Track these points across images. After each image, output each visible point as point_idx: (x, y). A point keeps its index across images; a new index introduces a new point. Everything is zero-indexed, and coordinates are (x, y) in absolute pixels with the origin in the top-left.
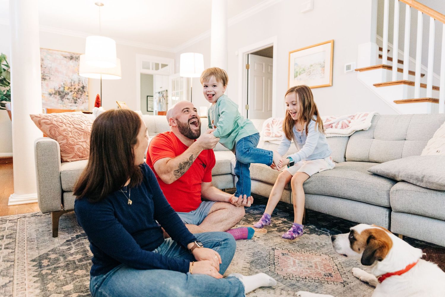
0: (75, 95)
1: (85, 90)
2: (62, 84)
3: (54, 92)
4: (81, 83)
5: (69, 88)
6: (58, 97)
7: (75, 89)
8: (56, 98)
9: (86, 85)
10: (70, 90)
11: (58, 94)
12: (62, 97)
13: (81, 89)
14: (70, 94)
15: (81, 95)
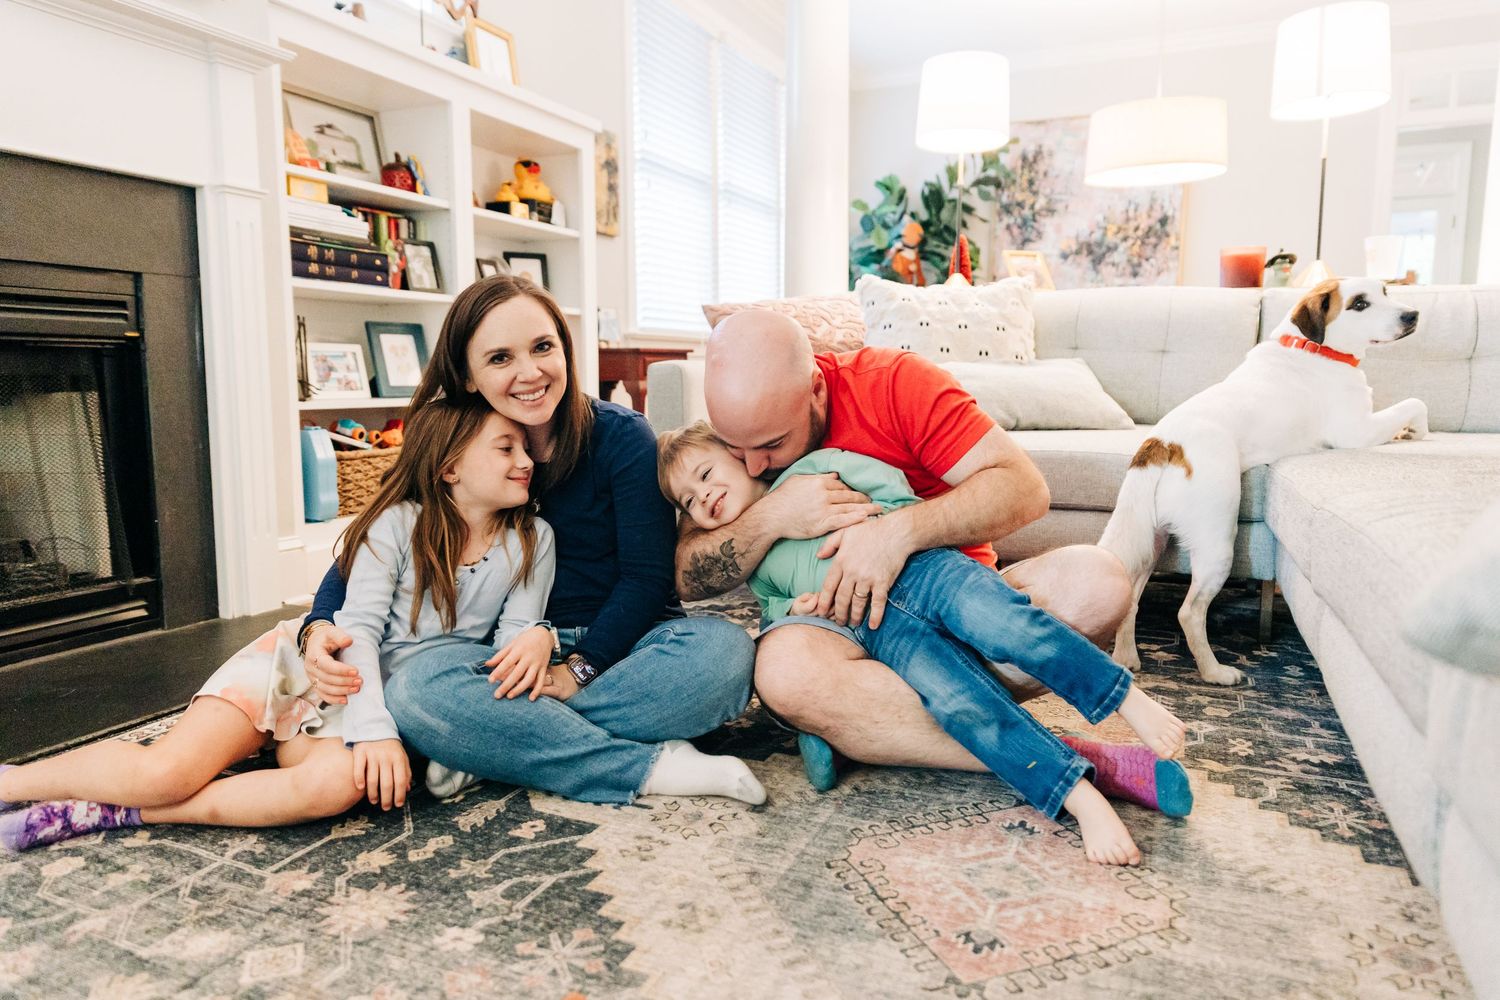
0: (1136, 248)
1: (1168, 228)
2: (1100, 217)
3: (1074, 247)
4: (1157, 207)
5: (1120, 230)
6: (1085, 261)
7: (1137, 229)
8: (1079, 265)
9: (1174, 210)
10: (1121, 235)
11: (1085, 252)
12: (1097, 261)
13: (1158, 226)
14: (1123, 247)
15: (1155, 246)
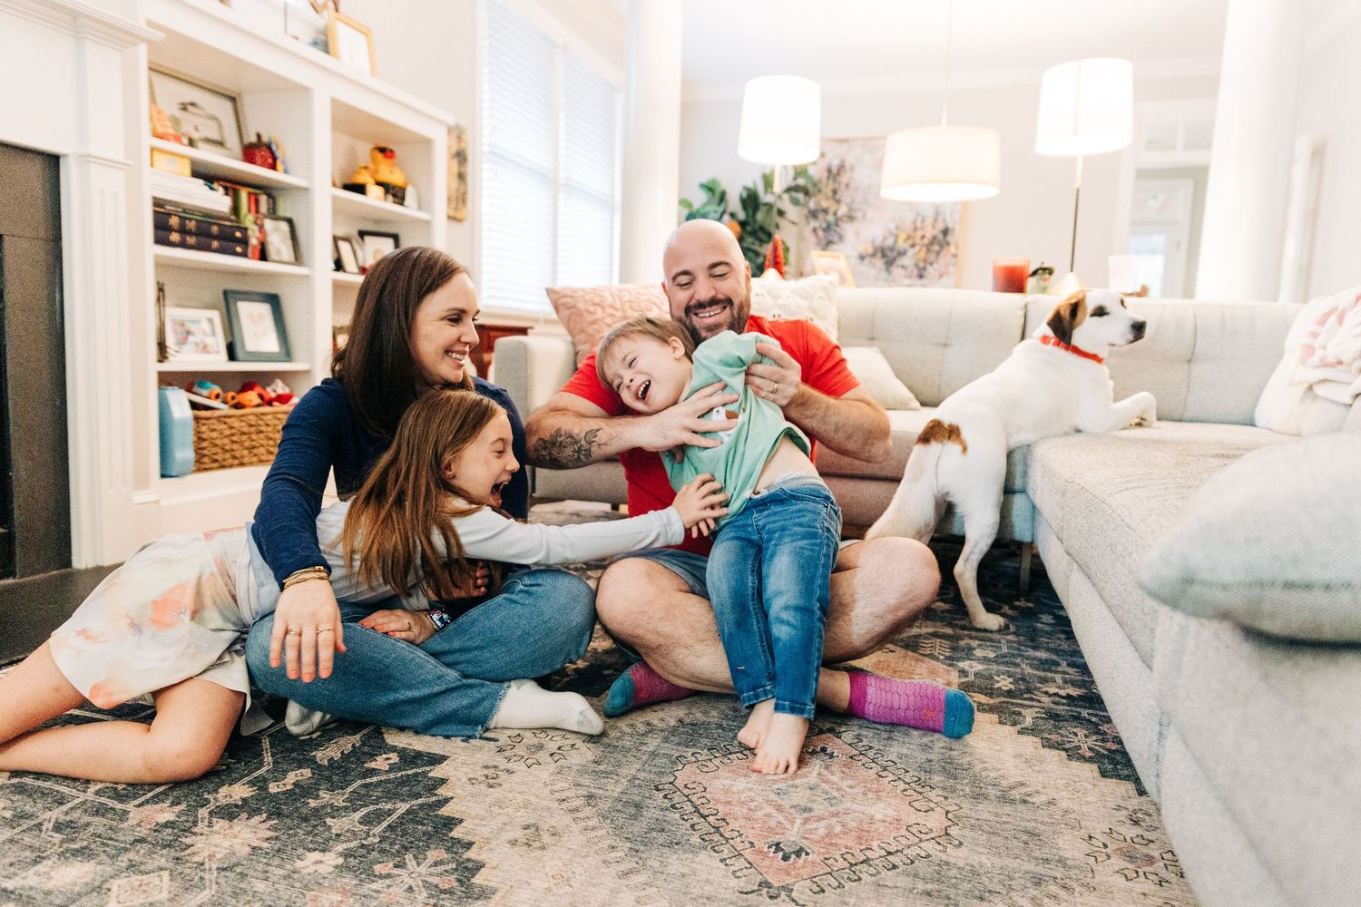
0: (922, 255)
1: (949, 238)
2: (892, 226)
3: (870, 251)
4: (940, 219)
5: (909, 237)
6: (879, 263)
7: (923, 237)
8: (874, 266)
9: (955, 222)
10: (910, 242)
11: (879, 255)
12: (890, 263)
13: (941, 237)
14: (911, 252)
15: (938, 253)
